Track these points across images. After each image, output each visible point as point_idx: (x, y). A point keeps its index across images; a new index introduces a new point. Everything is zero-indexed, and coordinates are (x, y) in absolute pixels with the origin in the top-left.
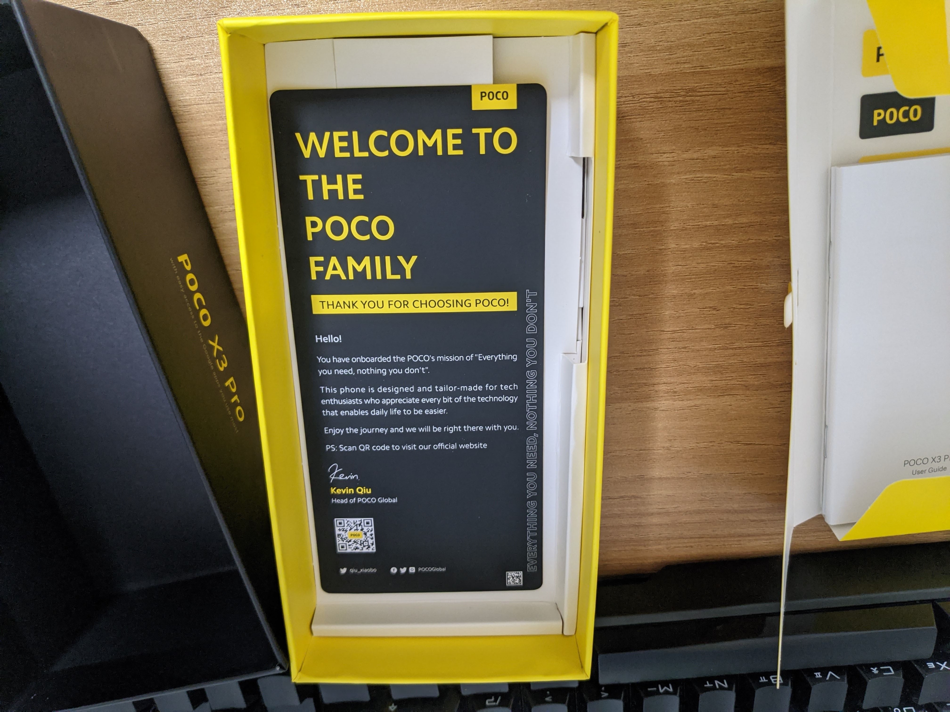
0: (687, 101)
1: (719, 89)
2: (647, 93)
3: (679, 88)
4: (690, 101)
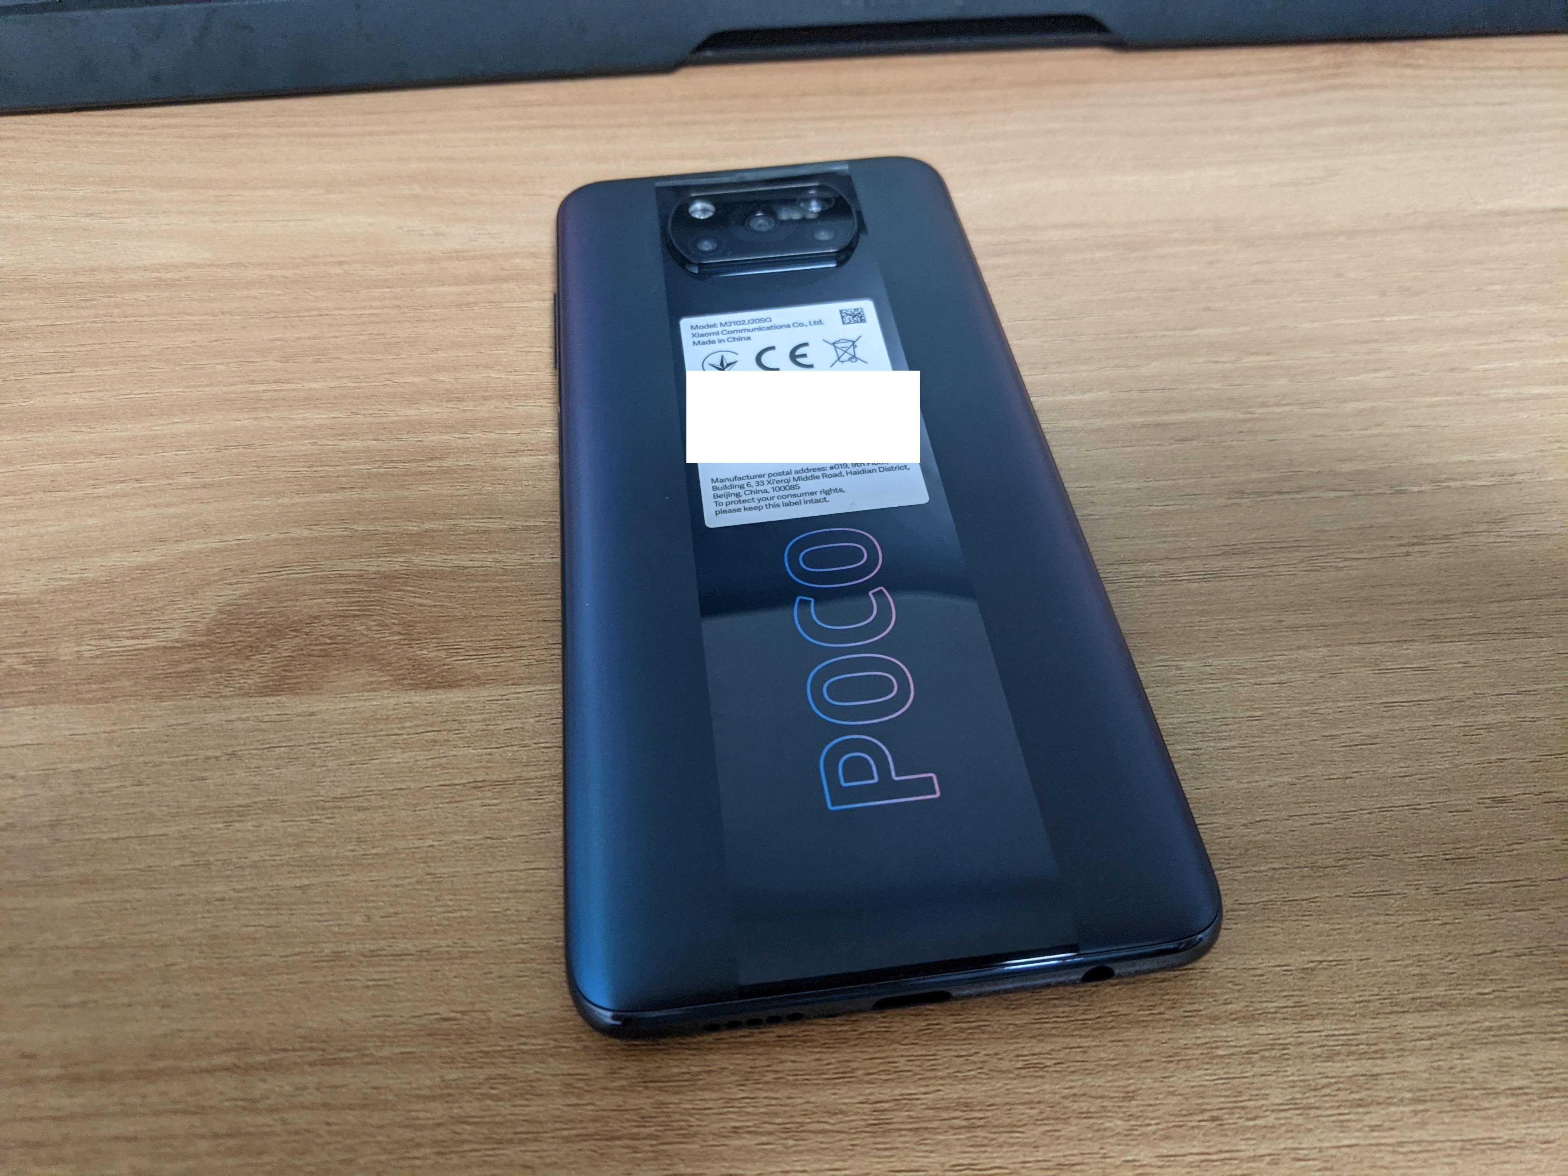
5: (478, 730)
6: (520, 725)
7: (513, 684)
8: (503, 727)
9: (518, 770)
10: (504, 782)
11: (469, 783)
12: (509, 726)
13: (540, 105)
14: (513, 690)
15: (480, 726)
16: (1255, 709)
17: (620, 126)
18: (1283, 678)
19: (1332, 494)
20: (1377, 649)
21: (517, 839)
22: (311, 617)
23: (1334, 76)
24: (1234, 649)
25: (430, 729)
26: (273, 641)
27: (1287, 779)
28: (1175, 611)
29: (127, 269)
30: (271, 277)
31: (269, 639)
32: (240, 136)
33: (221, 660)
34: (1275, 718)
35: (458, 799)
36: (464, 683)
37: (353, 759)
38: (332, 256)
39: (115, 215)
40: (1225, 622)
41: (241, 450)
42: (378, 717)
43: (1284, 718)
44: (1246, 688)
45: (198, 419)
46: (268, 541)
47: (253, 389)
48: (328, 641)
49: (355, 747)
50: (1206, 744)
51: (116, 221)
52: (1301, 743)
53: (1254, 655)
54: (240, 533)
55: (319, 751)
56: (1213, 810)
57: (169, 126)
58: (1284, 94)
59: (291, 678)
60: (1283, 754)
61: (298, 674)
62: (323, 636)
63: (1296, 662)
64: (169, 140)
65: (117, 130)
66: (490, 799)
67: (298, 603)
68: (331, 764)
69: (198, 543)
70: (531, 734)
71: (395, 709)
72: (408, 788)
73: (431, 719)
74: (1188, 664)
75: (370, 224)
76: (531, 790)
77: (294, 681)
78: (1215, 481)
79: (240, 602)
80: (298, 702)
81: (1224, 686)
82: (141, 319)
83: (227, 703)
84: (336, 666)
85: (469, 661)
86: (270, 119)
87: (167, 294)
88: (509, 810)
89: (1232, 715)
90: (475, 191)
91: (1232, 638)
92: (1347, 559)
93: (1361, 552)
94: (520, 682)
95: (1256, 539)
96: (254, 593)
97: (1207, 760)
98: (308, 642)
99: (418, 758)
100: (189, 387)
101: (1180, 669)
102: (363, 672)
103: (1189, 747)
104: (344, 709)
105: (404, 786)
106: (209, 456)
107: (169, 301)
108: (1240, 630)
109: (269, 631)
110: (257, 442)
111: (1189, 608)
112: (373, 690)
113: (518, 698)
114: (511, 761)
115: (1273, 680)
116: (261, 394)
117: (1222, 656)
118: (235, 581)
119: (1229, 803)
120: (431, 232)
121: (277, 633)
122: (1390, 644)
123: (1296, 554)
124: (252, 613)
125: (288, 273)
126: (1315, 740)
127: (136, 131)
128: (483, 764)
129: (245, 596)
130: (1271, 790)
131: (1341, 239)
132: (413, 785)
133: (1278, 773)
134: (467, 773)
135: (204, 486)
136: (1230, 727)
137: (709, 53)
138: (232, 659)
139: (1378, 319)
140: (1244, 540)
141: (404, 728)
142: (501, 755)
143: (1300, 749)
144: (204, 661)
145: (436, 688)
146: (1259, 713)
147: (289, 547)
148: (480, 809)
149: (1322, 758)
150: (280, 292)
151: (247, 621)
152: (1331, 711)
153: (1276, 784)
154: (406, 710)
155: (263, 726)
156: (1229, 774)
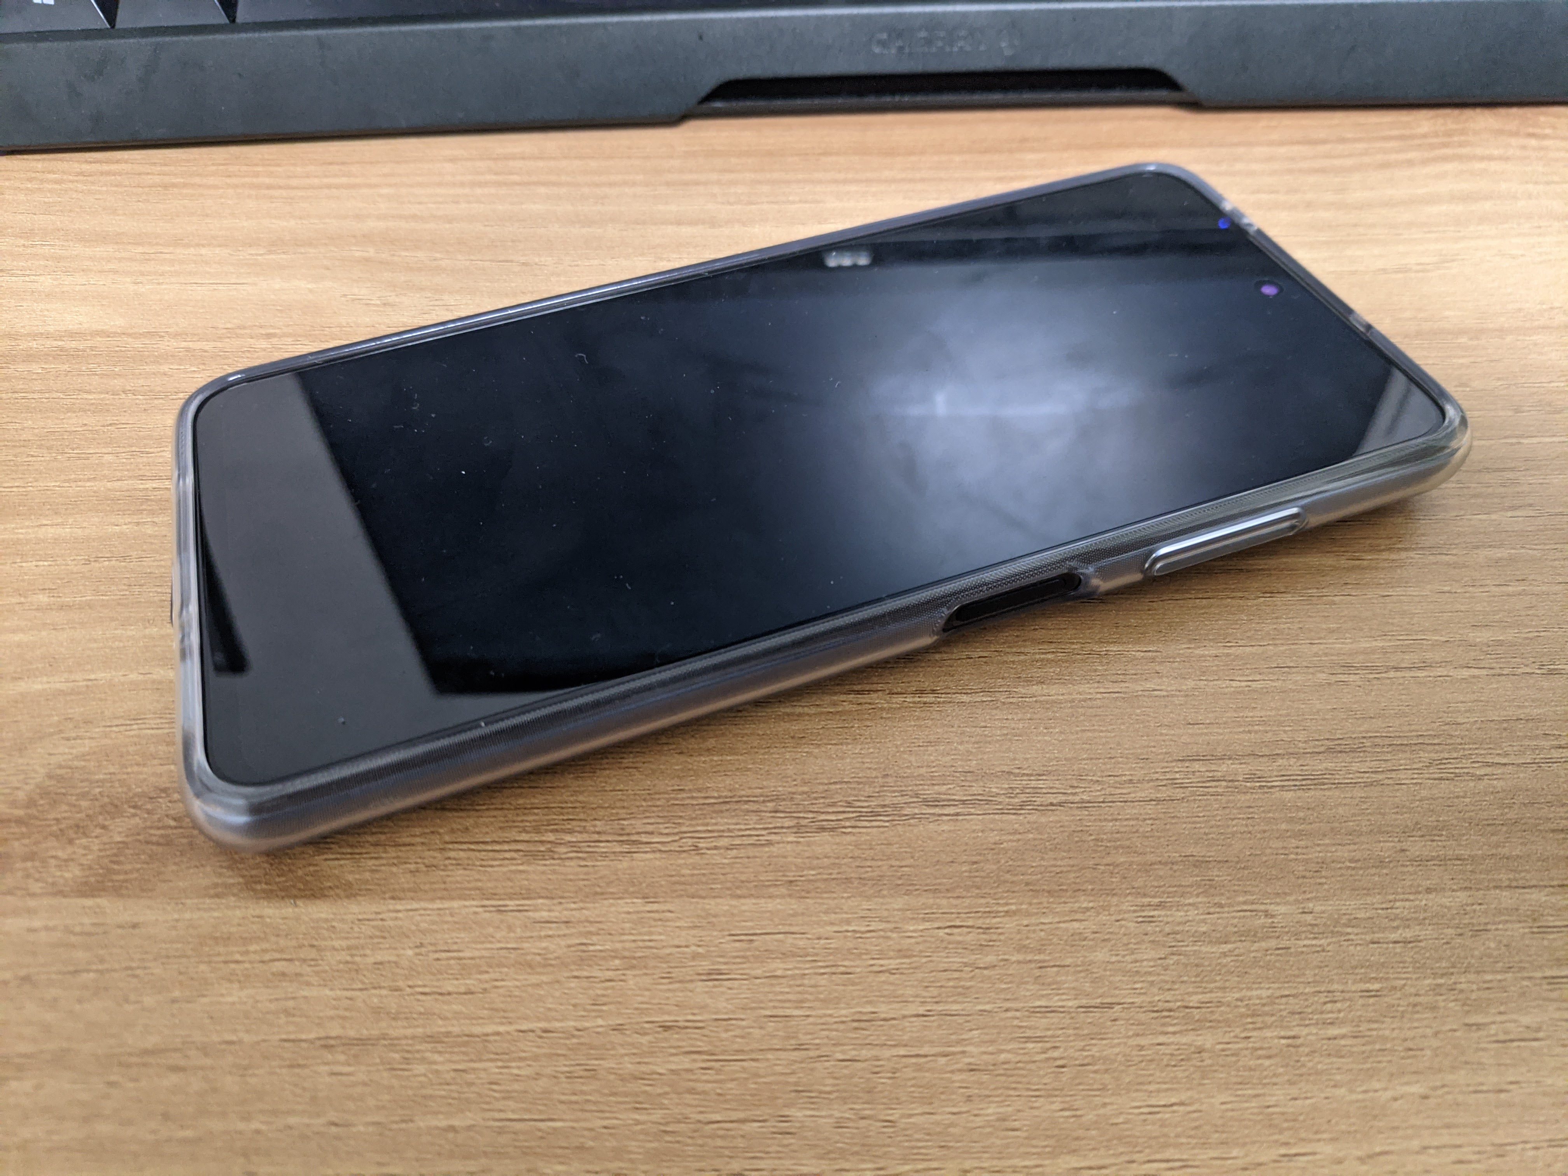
0: (552, 831)
1: (462, 854)
2: (658, 855)
3: (567, 863)
4: (546, 831)
5: (340, 962)
6: (393, 959)
7: (393, 898)
8: (371, 960)
9: (383, 1024)
10: (362, 1042)
11: (319, 1039)
12: (379, 958)
13: (523, 158)
14: (391, 907)
15: (344, 956)
16: (1371, 980)
17: (611, 185)
18: (1408, 934)
19: (1466, 673)
20: (1534, 896)
21: (371, 1129)
22: (157, 788)
23: (1445, 145)
24: (1342, 889)
25: (277, 956)
26: (106, 819)
27: (1415, 1089)
28: (1265, 831)
29: (29, 335)
30: (188, 350)
31: (101, 818)
32: (185, 185)
33: (35, 843)
34: (1398, 995)
35: (301, 1062)
36: (332, 893)
37: (177, 994)
38: (261, 327)
39: (28, 272)
40: (1330, 849)
41: (113, 563)
42: (218, 934)
43: (1411, 995)
44: (1359, 948)
45: (71, 521)
46: (123, 684)
47: (142, 486)
48: (172, 823)
49: (181, 977)
50: (1305, 1031)
51: (27, 279)
52: (1436, 1034)
53: (1369, 900)
54: (92, 671)
55: (135, 980)
56: (1316, 1133)
57: (108, 173)
58: (1385, 166)
59: (118, 873)
60: (1410, 1049)
61: (128, 867)
62: (167, 816)
63: (1425, 911)
64: (104, 189)
65: (52, 176)
66: (343, 1064)
67: (145, 769)
68: (149, 1001)
69: (41, 683)
70: (406, 972)
71: (239, 925)
72: (240, 1042)
73: (282, 942)
74: (1282, 909)
75: (311, 291)
76: (397, 1056)
77: (121, 877)
78: (1315, 648)
79: (76, 763)
80: (121, 908)
81: (1329, 945)
82: (30, 396)
83: (32, 903)
84: (177, 860)
85: (342, 862)
86: (221, 167)
87: (66, 367)
88: (365, 1084)
89: (1341, 988)
90: (438, 255)
91: (1339, 872)
92: (1488, 765)
93: (1507, 755)
94: (402, 895)
95: (1367, 732)
96: (94, 753)
97: (1307, 1055)
98: (148, 824)
99: (258, 998)
100: (68, 481)
101: (1272, 916)
102: (208, 869)
103: (1283, 1033)
104: (177, 920)
105: (234, 1038)
106: (75, 569)
107: (66, 375)
108: (1351, 861)
109: (102, 806)
110: (134, 554)
111: (1284, 826)
112: (217, 896)
113: (396, 919)
114: (377, 1011)
115: (1394, 936)
116: (150, 493)
117: (1326, 899)
118: (74, 735)
119: (1337, 1123)
120: (378, 302)
121: (113, 809)
122: (1551, 890)
123: (1422, 754)
124: (87, 780)
125: (208, 346)
126: (1455, 1030)
127: (71, 178)
128: (341, 1013)
129: (82, 757)
130: (1396, 1105)
131: (1463, 340)
132: (246, 1038)
133: (1405, 1079)
134: (318, 1024)
135: (61, 608)
136: (1339, 1005)
137: (718, 105)
138: (52, 843)
139: (1514, 440)
140: (1354, 733)
141: (247, 952)
142: (364, 1001)
143: (1435, 1043)
144: (16, 844)
145: (295, 897)
146: (1377, 986)
147: (147, 693)
148: (328, 1079)
149: (1463, 1059)
150: (193, 369)
151: (78, 791)
152: (1475, 987)
153: (1402, 1097)
154: (254, 927)
155: (73, 939)
156: (1338, 1077)
